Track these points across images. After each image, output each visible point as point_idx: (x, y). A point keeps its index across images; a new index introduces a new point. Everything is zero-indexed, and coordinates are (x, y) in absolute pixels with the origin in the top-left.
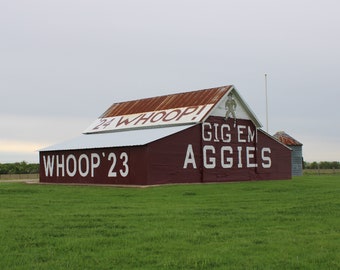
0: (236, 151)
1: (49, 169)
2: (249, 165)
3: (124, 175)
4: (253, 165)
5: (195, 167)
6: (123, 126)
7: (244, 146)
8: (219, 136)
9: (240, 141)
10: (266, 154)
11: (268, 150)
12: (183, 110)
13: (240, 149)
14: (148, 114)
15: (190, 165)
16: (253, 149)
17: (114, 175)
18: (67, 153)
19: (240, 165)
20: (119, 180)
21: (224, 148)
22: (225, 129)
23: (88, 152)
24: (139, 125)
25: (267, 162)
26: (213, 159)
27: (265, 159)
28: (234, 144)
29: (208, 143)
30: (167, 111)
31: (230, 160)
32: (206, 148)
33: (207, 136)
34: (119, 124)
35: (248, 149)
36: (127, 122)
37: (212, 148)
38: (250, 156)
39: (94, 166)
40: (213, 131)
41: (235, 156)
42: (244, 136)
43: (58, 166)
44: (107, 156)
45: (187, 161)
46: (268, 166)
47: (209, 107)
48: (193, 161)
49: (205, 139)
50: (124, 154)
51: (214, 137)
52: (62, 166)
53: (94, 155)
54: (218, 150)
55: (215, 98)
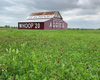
0: (58, 24)
1: (21, 26)
2: (60, 27)
3: (39, 28)
6: (35, 18)
7: (60, 23)
10: (63, 25)
12: (49, 15)
13: (59, 23)
14: (41, 16)
15: (51, 26)
16: (61, 24)
17: (37, 28)
18: (25, 23)
20: (38, 29)
21: (56, 23)
22: (57, 19)
23: (31, 23)
24: (39, 18)
26: (54, 25)
27: (63, 26)
28: (58, 22)
29: (54, 22)
30: (45, 15)
31: (57, 26)
32: (53, 23)
34: (34, 18)
35: (60, 24)
36: (36, 17)
37: (54, 23)
38: (61, 25)
39: (32, 26)
40: (55, 20)
41: (58, 25)
42: (60, 21)
43: (23, 26)
44: (35, 24)
45: (50, 25)
46: (64, 27)
47: (54, 15)
48: (51, 25)
50: (39, 24)
52: (24, 26)
53: (32, 24)
54: (55, 24)
55: (55, 13)
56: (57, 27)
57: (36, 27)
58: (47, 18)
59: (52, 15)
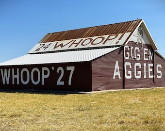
0: (143, 66)
4: (152, 77)
5: (120, 77)
7: (147, 62)
8: (133, 55)
9: (145, 59)
11: (160, 66)
13: (145, 65)
15: (117, 76)
19: (145, 77)
21: (137, 64)
22: (137, 50)
25: (159, 75)
26: (130, 72)
28: (142, 61)
29: (128, 61)
31: (139, 72)
32: (126, 64)
33: (127, 55)
37: (129, 64)
40: (130, 52)
41: (142, 70)
42: (147, 56)
46: (160, 77)
47: (127, 34)
48: (118, 73)
51: (130, 57)
54: (133, 66)
55: (131, 28)
57: (60, 83)
58: (101, 45)
59: (120, 35)
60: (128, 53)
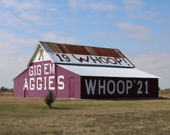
7: (48, 76)
11: (62, 77)
13: (45, 78)
21: (38, 79)
22: (39, 68)
28: (43, 76)
35: (50, 77)
37: (33, 79)
41: (43, 83)
49: (30, 75)
52: (104, 87)
56: (40, 89)
57: (139, 92)
60: (32, 71)
